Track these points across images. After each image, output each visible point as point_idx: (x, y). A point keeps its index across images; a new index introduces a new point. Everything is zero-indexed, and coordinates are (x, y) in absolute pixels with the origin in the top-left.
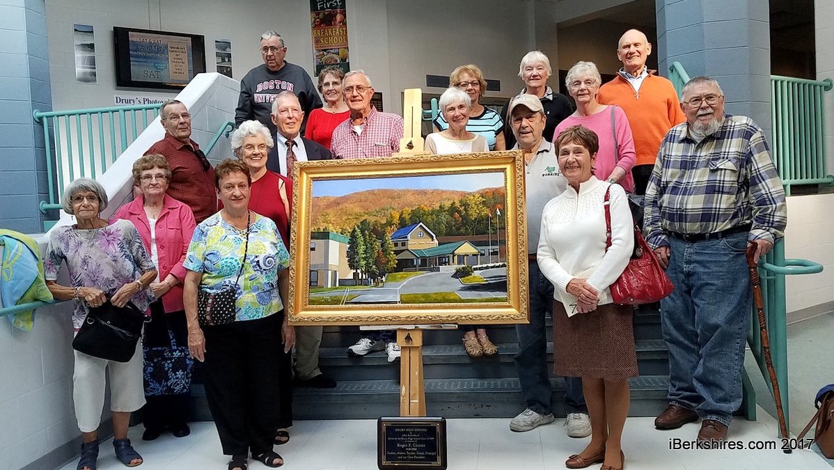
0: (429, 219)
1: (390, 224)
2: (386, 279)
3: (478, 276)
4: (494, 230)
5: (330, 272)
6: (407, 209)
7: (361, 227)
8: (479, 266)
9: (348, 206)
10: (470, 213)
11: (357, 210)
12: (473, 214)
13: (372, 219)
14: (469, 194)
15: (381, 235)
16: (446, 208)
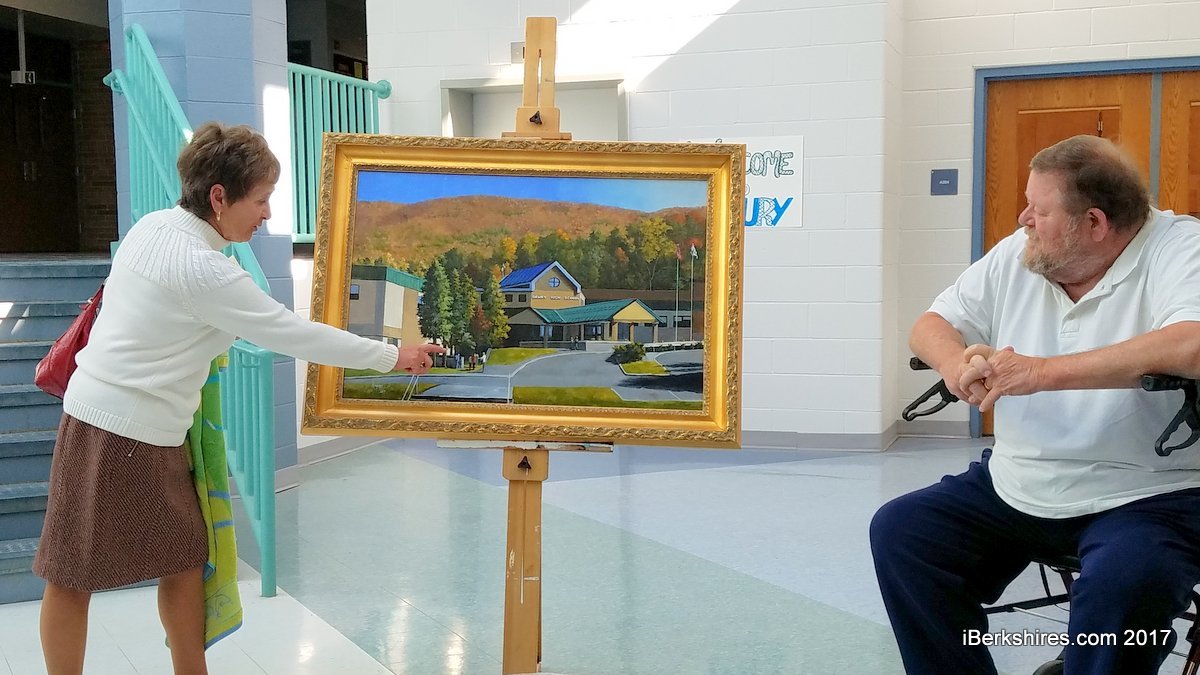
0: (571, 256)
1: (499, 260)
2: (488, 359)
3: (653, 363)
4: (684, 282)
6: (531, 234)
7: (445, 262)
8: (655, 345)
9: (424, 223)
10: (644, 249)
11: (441, 230)
12: (650, 253)
13: (466, 250)
14: (645, 216)
15: (482, 280)
16: (602, 239)
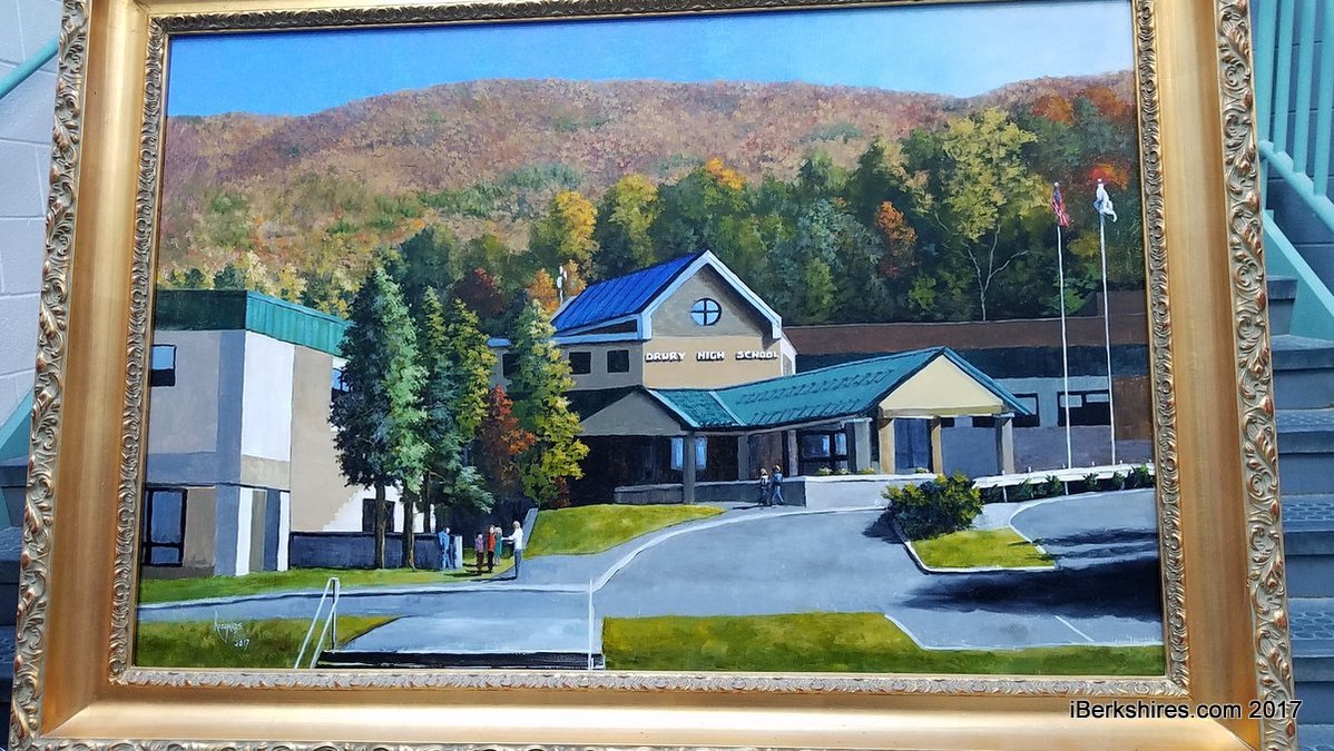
0: (751, 234)
1: (548, 254)
2: (531, 540)
4: (1083, 292)
5: (246, 497)
6: (635, 179)
7: (402, 269)
8: (1008, 479)
9: (343, 164)
10: (959, 203)
11: (386, 183)
12: (977, 212)
13: (457, 232)
14: (956, 107)
15: (504, 314)
16: (836, 181)
